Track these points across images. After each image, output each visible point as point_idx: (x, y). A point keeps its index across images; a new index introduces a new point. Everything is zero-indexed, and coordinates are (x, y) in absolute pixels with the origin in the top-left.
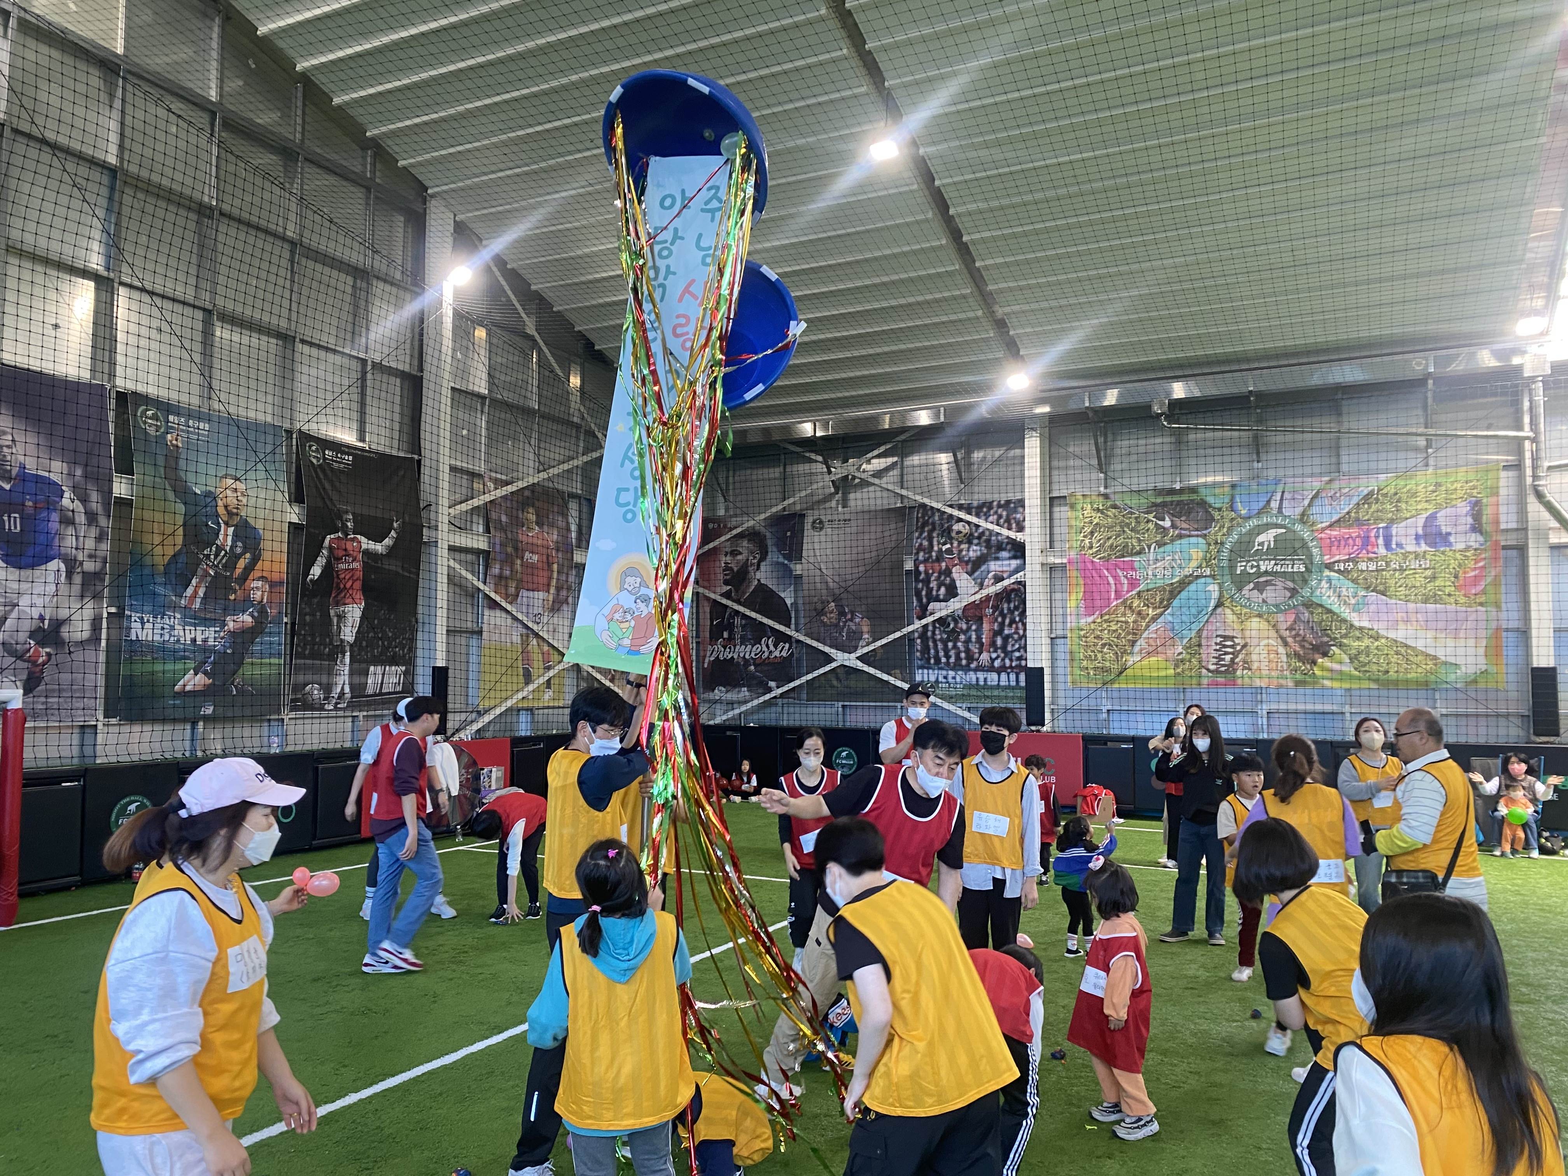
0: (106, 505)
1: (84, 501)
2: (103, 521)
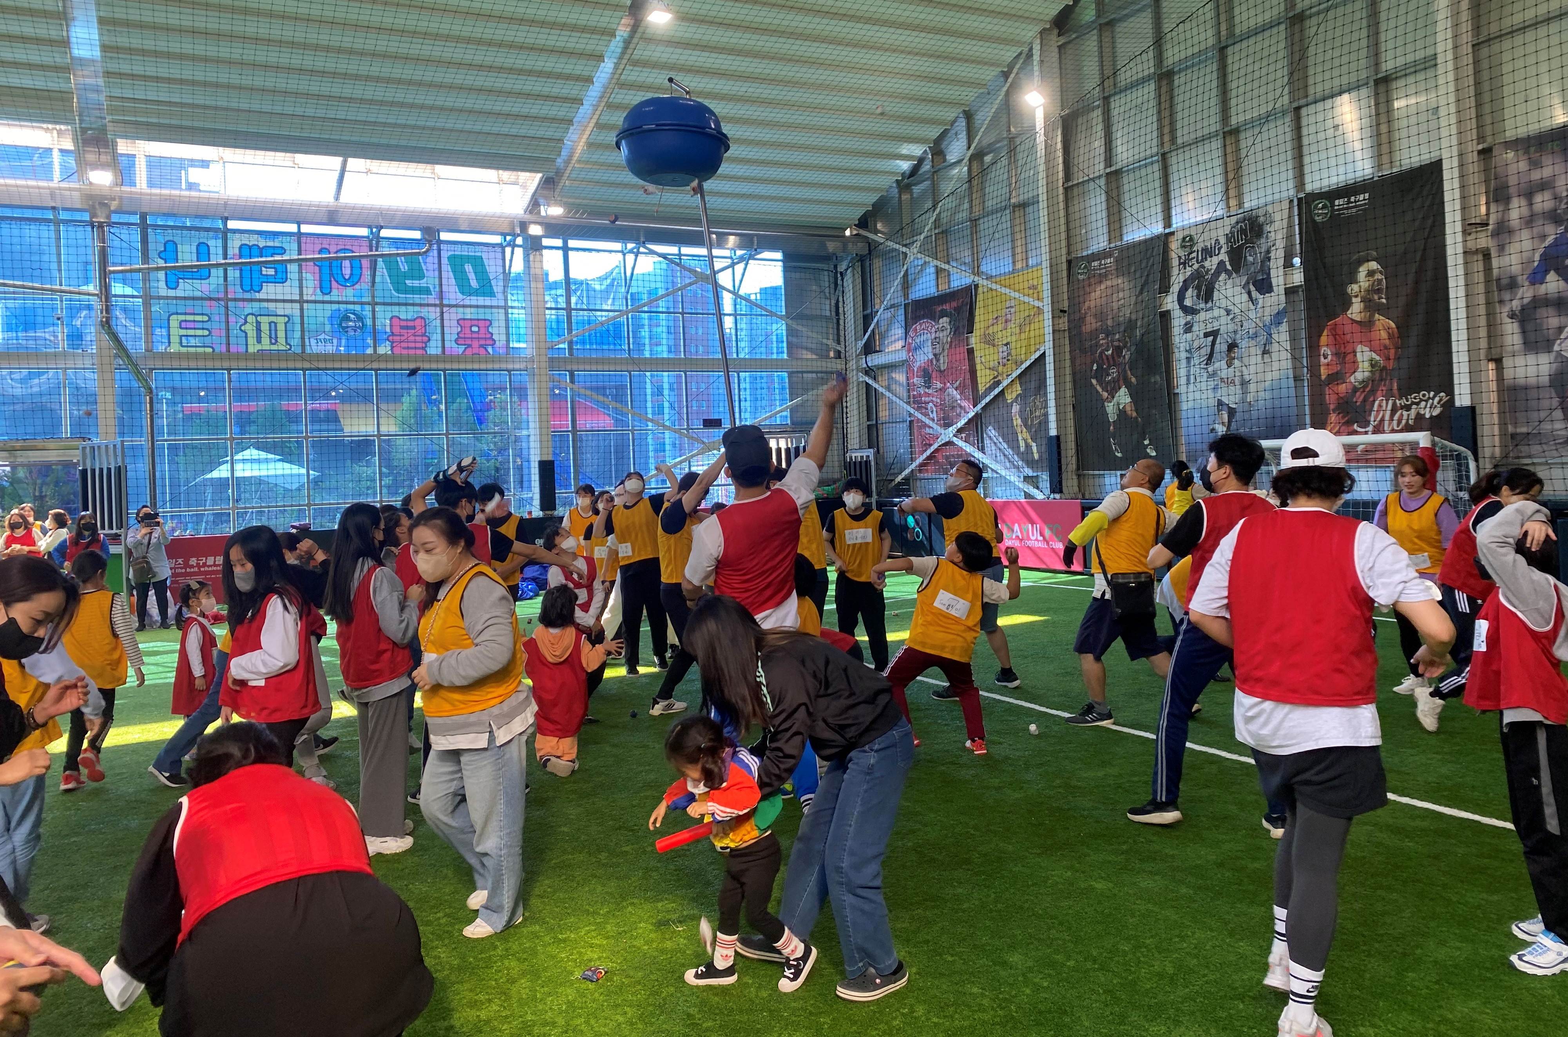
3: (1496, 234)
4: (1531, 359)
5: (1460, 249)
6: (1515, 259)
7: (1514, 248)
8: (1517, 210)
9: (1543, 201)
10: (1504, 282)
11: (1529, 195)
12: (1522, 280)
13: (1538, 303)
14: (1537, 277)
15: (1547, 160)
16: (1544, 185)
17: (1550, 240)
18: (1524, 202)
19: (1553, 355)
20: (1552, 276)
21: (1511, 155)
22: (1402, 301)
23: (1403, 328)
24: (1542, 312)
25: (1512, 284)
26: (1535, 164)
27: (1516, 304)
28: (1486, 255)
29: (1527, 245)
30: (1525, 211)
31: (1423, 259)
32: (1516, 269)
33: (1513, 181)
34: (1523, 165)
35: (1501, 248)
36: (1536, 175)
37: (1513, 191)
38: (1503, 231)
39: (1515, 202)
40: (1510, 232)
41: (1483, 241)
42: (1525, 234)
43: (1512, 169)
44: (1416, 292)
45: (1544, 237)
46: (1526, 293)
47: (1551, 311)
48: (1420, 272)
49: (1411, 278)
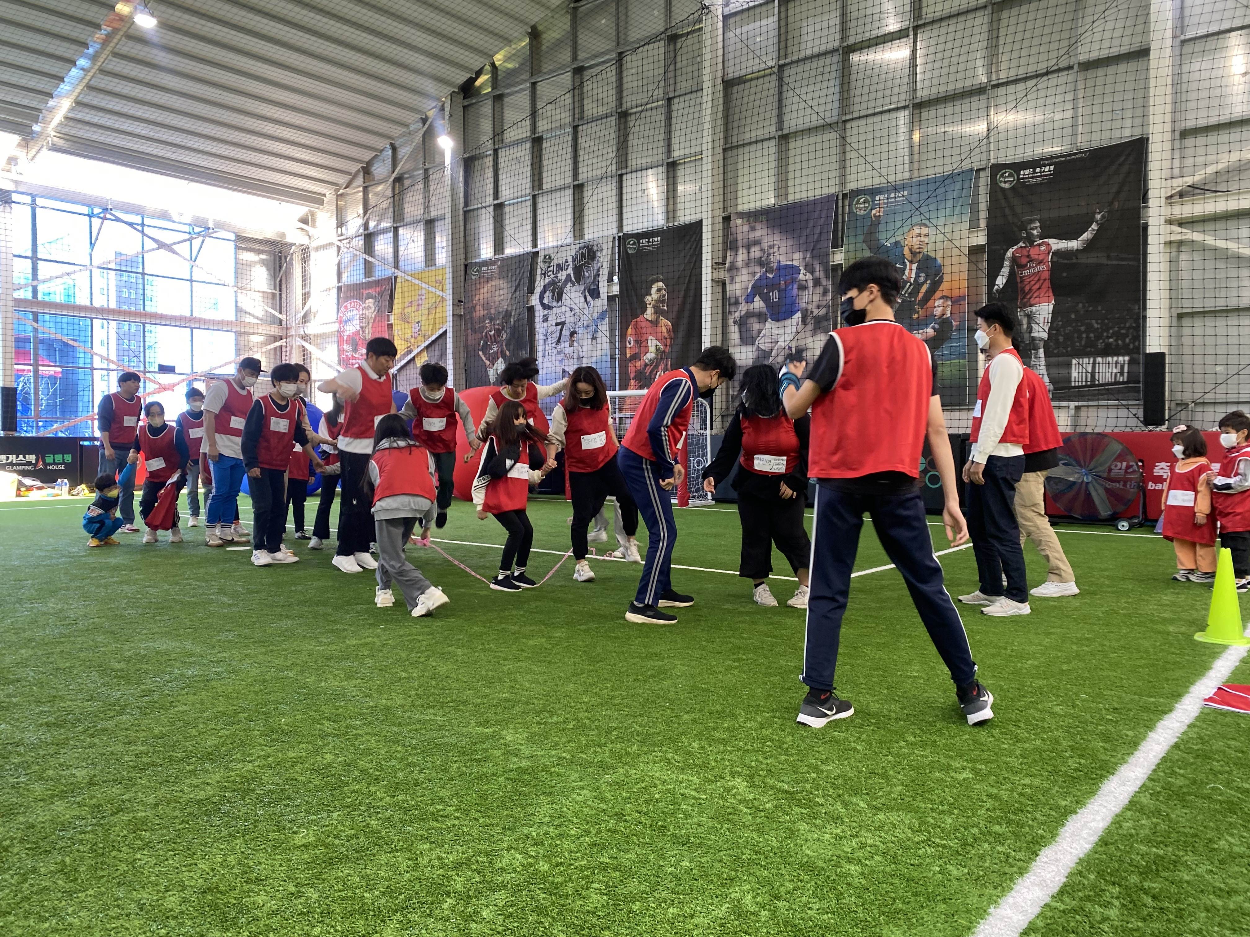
0: (826, 271)
1: (812, 272)
2: (824, 282)
3: (730, 270)
4: (743, 349)
5: (709, 278)
6: (738, 286)
7: (738, 279)
8: (742, 256)
9: (755, 252)
10: (733, 300)
11: (748, 247)
12: (742, 299)
13: (749, 315)
14: (749, 299)
15: (758, 226)
16: (757, 242)
17: (757, 276)
18: (745, 251)
19: (755, 348)
20: (757, 298)
21: (740, 221)
22: (676, 308)
23: (675, 326)
24: (751, 320)
25: (737, 303)
26: (753, 229)
27: (737, 315)
28: (724, 284)
29: (745, 278)
30: (745, 257)
31: (689, 282)
32: (738, 293)
33: (740, 237)
34: (746, 228)
35: (732, 279)
36: (752, 235)
37: (740, 243)
38: (733, 268)
39: (740, 251)
40: (737, 269)
41: (722, 274)
42: (745, 271)
43: (740, 229)
44: (684, 303)
45: (754, 274)
46: (743, 308)
47: (755, 320)
48: (687, 289)
49: (682, 293)
